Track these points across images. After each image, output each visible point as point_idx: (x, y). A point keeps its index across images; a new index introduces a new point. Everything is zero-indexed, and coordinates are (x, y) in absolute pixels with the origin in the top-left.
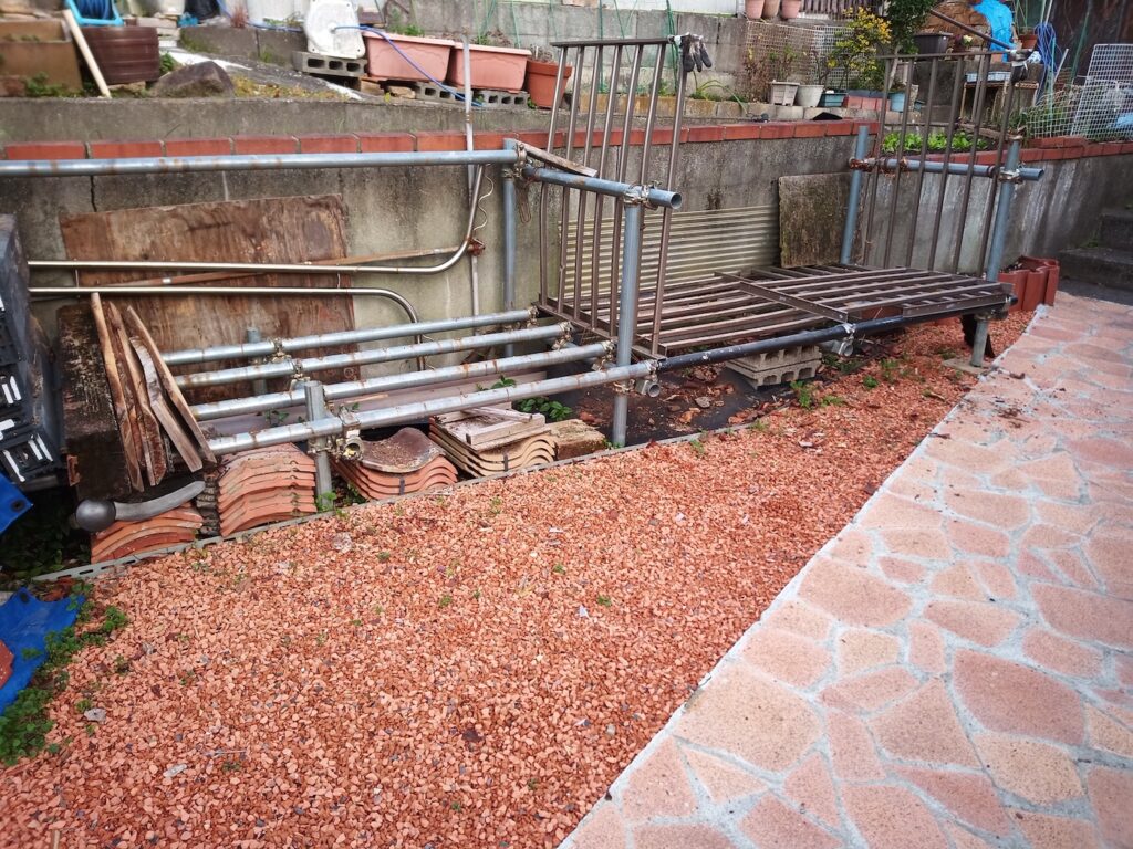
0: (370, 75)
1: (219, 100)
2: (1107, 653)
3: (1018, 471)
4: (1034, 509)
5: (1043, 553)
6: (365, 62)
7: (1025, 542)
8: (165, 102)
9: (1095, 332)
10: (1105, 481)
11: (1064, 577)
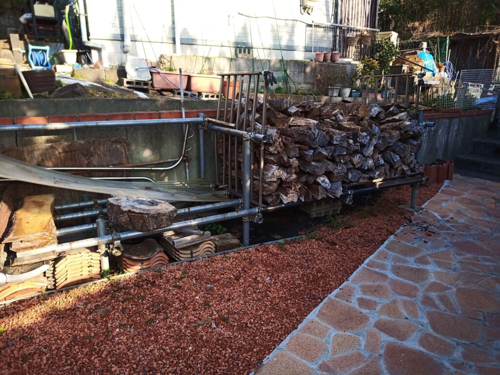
0: (153, 87)
1: (79, 99)
2: (458, 344)
3: (428, 257)
4: (432, 274)
5: (433, 295)
6: (151, 82)
7: (426, 290)
8: (56, 100)
9: (470, 192)
10: (467, 261)
11: (442, 307)
